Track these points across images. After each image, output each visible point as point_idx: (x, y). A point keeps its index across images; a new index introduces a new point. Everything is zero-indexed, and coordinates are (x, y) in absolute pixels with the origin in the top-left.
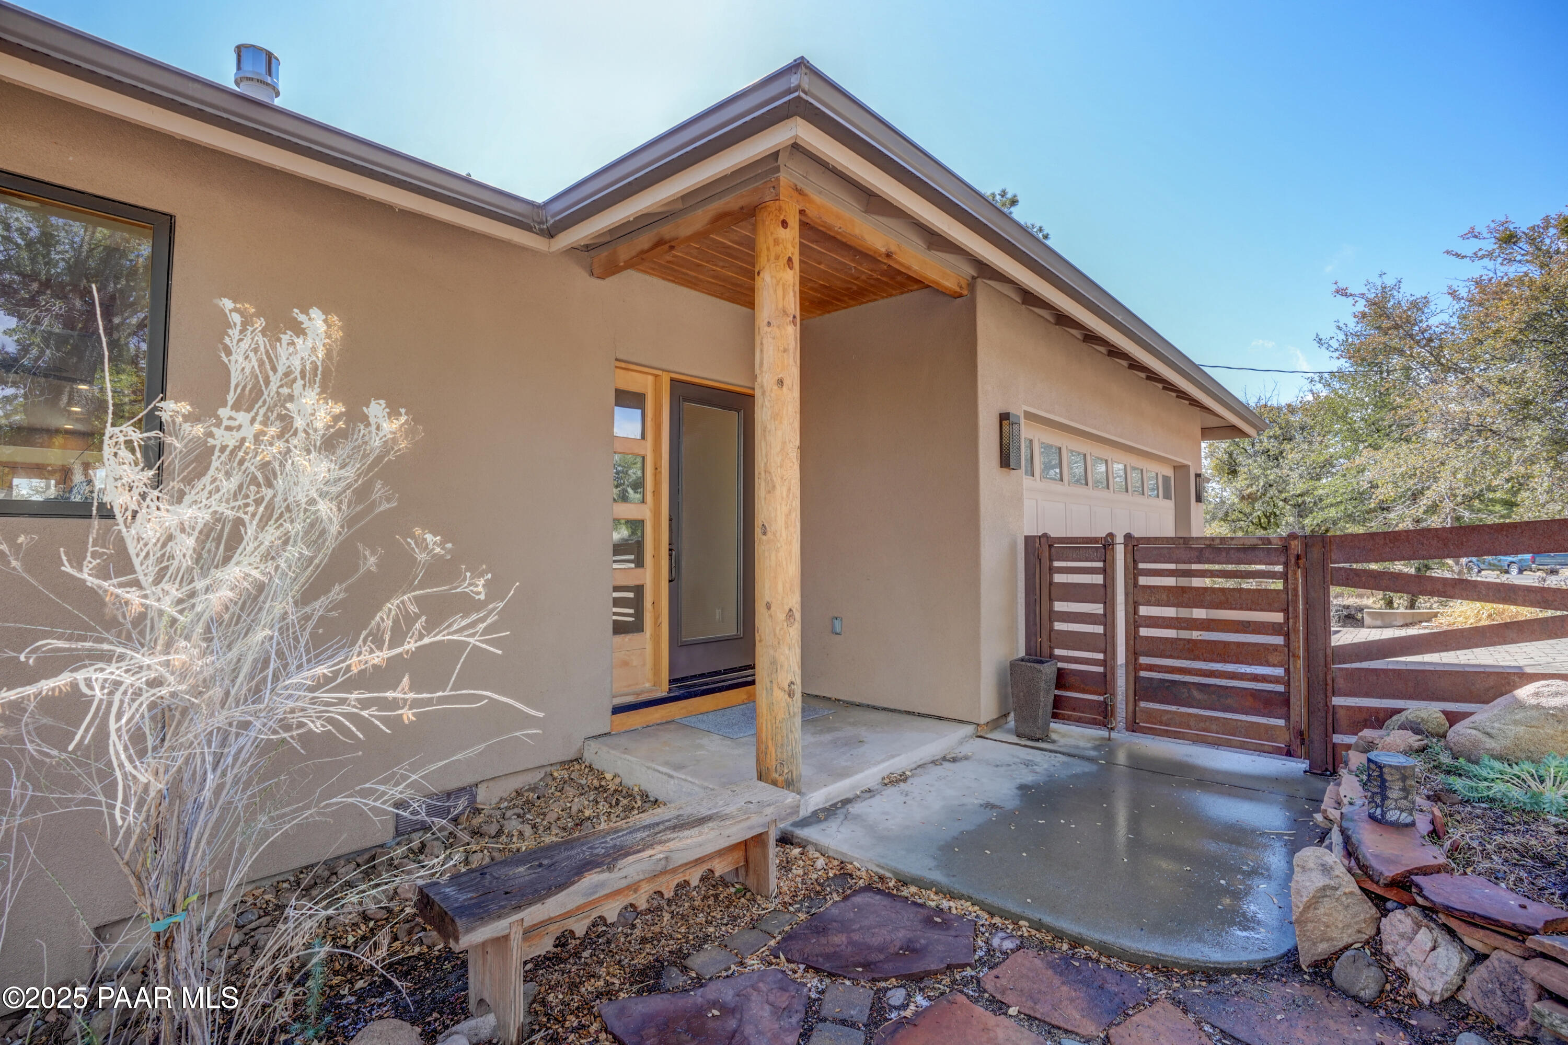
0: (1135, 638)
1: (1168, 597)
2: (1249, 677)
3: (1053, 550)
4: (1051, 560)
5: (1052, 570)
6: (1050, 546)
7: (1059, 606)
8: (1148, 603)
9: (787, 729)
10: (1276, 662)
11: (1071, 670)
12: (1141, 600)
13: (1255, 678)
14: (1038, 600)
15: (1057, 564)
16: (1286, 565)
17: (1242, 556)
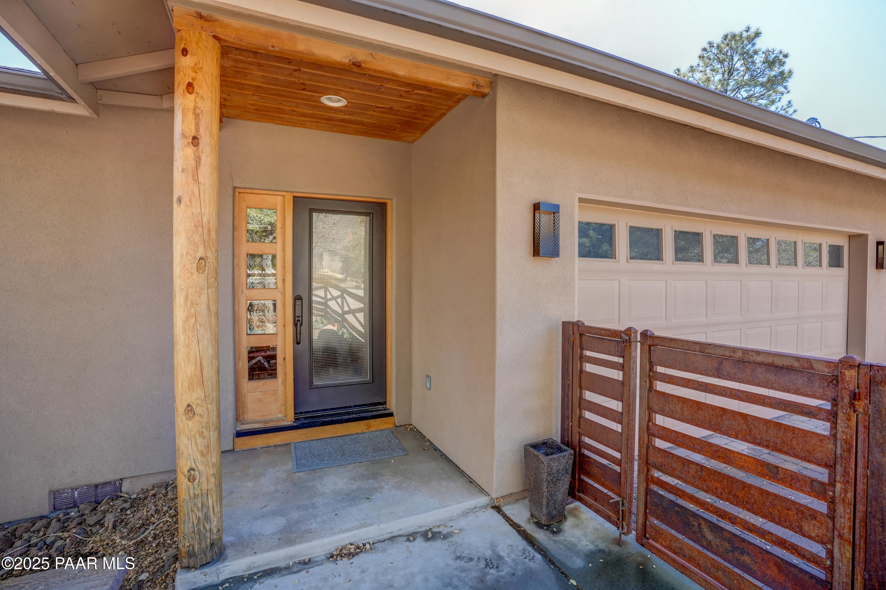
0: (648, 447)
1: (682, 408)
2: (774, 539)
3: (584, 338)
4: (582, 349)
5: (583, 359)
6: (581, 335)
7: (589, 396)
8: (663, 413)
9: (187, 509)
10: (813, 535)
11: (595, 460)
12: (656, 408)
13: (782, 543)
14: (571, 385)
15: (588, 353)
16: (835, 402)
17: (772, 377)
